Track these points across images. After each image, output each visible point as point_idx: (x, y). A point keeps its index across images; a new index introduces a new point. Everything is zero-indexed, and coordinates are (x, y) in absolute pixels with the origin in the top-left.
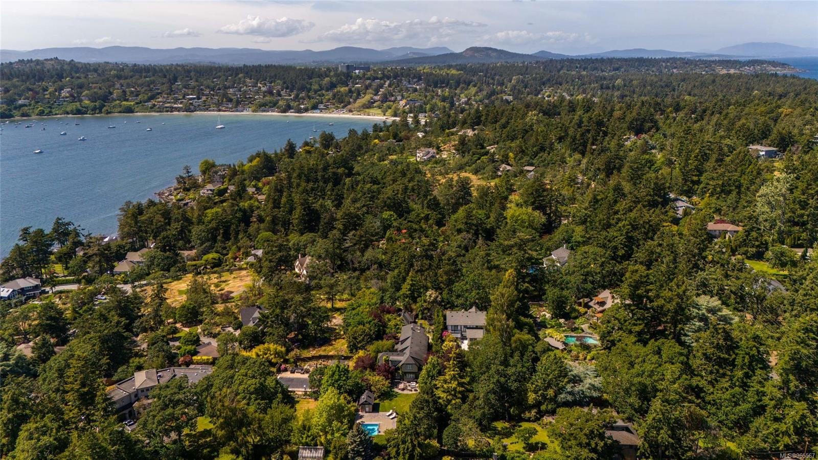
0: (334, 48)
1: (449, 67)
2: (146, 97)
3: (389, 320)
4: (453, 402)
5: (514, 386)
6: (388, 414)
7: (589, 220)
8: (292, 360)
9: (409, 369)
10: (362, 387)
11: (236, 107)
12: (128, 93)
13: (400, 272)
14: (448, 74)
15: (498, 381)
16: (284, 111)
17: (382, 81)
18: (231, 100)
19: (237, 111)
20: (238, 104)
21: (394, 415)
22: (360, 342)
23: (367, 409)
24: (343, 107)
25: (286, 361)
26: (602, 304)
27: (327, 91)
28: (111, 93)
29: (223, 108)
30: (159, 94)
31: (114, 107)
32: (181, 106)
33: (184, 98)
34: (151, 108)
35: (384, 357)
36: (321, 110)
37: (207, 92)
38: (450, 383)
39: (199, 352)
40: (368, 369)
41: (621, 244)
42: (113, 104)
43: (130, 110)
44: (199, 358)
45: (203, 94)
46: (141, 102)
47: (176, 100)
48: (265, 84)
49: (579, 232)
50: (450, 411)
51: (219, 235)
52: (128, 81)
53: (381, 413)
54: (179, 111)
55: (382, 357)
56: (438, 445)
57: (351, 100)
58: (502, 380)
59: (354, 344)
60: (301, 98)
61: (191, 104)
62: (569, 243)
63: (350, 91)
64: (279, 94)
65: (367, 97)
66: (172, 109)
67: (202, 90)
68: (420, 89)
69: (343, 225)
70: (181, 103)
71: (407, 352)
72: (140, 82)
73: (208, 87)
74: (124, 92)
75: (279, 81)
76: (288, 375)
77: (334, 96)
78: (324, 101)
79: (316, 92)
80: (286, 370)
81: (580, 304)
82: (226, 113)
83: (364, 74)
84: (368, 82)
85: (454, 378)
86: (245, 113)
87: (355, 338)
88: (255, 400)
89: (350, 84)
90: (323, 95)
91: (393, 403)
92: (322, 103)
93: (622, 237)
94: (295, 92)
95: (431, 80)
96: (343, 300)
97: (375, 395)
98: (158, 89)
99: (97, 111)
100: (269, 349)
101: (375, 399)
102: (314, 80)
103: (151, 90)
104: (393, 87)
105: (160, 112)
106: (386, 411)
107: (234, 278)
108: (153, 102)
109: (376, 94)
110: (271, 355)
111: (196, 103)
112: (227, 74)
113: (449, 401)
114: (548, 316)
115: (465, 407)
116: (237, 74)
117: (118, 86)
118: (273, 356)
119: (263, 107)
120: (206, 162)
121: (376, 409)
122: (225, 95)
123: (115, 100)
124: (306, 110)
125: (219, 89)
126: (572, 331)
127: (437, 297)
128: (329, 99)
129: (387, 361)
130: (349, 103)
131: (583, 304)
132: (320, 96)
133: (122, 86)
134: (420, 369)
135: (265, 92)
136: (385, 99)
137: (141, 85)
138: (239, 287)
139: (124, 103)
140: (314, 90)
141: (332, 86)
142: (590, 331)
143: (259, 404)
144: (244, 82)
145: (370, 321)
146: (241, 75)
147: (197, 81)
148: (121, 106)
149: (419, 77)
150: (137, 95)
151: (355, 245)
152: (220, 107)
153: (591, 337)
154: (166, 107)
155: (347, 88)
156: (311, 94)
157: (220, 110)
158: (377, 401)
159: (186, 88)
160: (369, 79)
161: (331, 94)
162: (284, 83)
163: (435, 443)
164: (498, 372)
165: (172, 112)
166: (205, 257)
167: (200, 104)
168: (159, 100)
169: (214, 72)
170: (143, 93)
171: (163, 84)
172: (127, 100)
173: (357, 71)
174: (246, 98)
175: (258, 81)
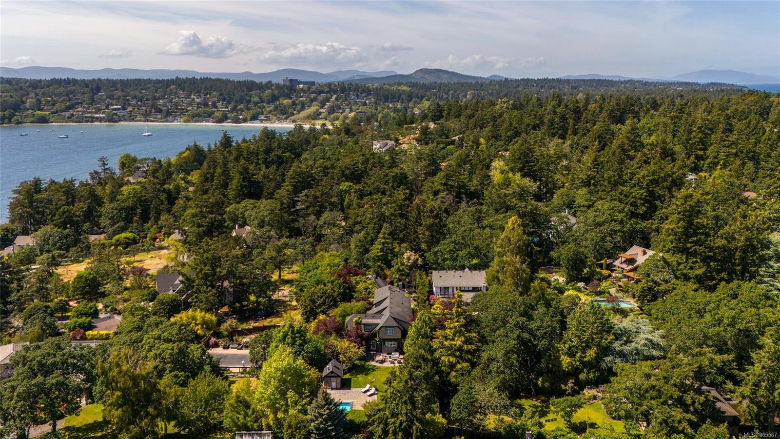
0: (275, 70)
1: (400, 84)
2: (63, 106)
3: (357, 283)
4: (459, 366)
5: (542, 344)
6: (364, 390)
7: (592, 182)
8: (226, 333)
9: (390, 334)
10: (325, 355)
11: (165, 117)
12: (43, 102)
13: (368, 234)
14: (399, 90)
15: (519, 336)
16: (220, 121)
17: (328, 95)
18: (160, 111)
19: (167, 121)
20: (168, 115)
21: (373, 390)
22: (320, 306)
23: (334, 385)
24: (286, 118)
25: (217, 335)
26: (631, 261)
27: (269, 103)
28: (23, 102)
29: (152, 119)
30: (78, 103)
31: (26, 117)
32: (104, 115)
33: (107, 108)
34: (69, 118)
35: (355, 319)
36: (261, 121)
37: (134, 102)
38: (453, 339)
39: (95, 327)
40: (334, 334)
41: (640, 199)
42: (25, 113)
43: (43, 120)
44: (95, 332)
45: (129, 105)
46: (57, 112)
47: (98, 111)
48: (200, 96)
49: (581, 195)
50: (453, 380)
51: (136, 214)
52: (43, 90)
53: (353, 390)
54: (100, 121)
55: (351, 320)
56: (444, 421)
57: (295, 112)
58: (526, 335)
59: (312, 309)
60: (239, 110)
61: (116, 114)
62: (571, 208)
63: (294, 104)
64: (214, 106)
65: (313, 109)
66: (92, 120)
67: (128, 100)
68: (370, 103)
69: (293, 186)
70: (104, 113)
71: (387, 314)
72: (57, 91)
73: (135, 97)
74: (39, 101)
75: (215, 93)
76: (219, 351)
77: (276, 108)
78: (265, 113)
79: (256, 104)
80: (216, 345)
81: (601, 266)
82: (154, 123)
83: (309, 88)
84: (313, 95)
85: (457, 332)
86: (175, 123)
87: (313, 302)
88: (171, 372)
89: (294, 98)
90: (264, 107)
91: (370, 377)
92: (262, 114)
93: (642, 191)
94: (233, 104)
95: (381, 95)
96: (293, 272)
97: (344, 367)
98: (78, 99)
99: (6, 121)
100: (194, 318)
101: (345, 374)
102: (253, 92)
103: (70, 100)
104: (341, 100)
105: (79, 122)
106: (360, 387)
107: (152, 257)
108: (71, 112)
109: (322, 108)
110: (197, 325)
111: (120, 113)
112: (157, 86)
113: (452, 366)
114: (562, 280)
115: (476, 371)
116: (168, 86)
117: (32, 95)
118: (199, 327)
119: (197, 117)
120: (127, 157)
121: (345, 385)
122: (153, 106)
123: (28, 109)
124: (245, 120)
125: (148, 100)
126: (597, 295)
127: (417, 260)
128: (271, 111)
129: (358, 324)
130: (293, 114)
131: (604, 266)
132: (260, 107)
133: (37, 95)
134: (404, 334)
135: (199, 104)
136: (332, 111)
137: (59, 95)
138: (157, 264)
139: (39, 112)
140: (254, 102)
141: (274, 99)
142: (620, 295)
143: (176, 376)
144: (176, 93)
145: (333, 282)
146: (172, 87)
147: (123, 91)
148: (33, 115)
149: (368, 92)
150: (54, 105)
151: (308, 207)
152: (148, 118)
153: (622, 301)
154: (86, 117)
155: (290, 101)
156: (251, 105)
157: (148, 121)
158: (347, 376)
159: (109, 98)
160: (313, 92)
161: (272, 107)
162: (221, 94)
163: (439, 419)
164: (517, 325)
165: (92, 122)
166: (116, 237)
167: (126, 114)
168: (79, 110)
169: (143, 84)
170: (61, 102)
171: (84, 93)
172: (42, 110)
173: (301, 86)
174: (177, 109)
175: (191, 92)
